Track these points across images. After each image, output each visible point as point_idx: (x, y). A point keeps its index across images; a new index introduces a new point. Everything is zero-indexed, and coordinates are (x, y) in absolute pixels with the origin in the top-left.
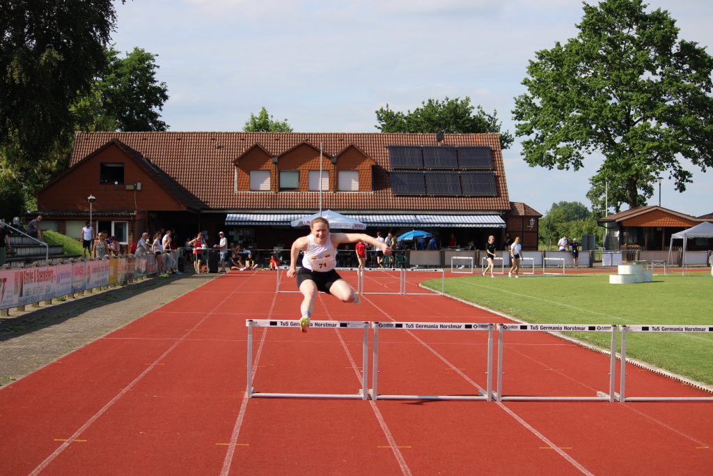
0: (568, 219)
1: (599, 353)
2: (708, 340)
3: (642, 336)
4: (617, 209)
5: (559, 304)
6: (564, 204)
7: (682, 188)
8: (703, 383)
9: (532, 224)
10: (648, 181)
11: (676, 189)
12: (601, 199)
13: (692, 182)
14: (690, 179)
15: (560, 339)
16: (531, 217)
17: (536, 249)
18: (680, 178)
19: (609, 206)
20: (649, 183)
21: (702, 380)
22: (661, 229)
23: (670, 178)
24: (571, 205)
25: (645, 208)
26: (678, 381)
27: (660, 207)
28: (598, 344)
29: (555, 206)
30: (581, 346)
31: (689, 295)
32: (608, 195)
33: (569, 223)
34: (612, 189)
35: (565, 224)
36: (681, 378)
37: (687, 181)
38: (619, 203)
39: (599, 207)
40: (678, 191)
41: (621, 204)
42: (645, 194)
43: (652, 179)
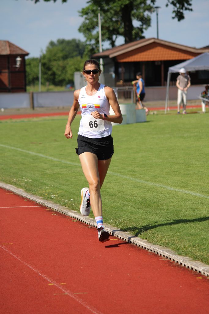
0: (65, 57)
1: (65, 216)
2: (199, 195)
3: (119, 192)
4: (113, 44)
5: (33, 153)
6: (62, 42)
7: (180, 16)
8: (187, 258)
9: (18, 65)
10: (144, 11)
11: (173, 18)
12: (94, 32)
13: (191, 10)
14: (190, 7)
15: (23, 198)
16: (16, 56)
17: (24, 90)
18: (178, 5)
19: (103, 40)
20: (146, 13)
21: (186, 255)
22: (159, 63)
23: (167, 5)
24: (69, 43)
25: (143, 40)
26: (156, 255)
27: (158, 39)
28: (65, 205)
29: (52, 44)
30: (45, 207)
31: (185, 135)
32: (102, 29)
33: (65, 62)
34: (106, 22)
35: (61, 63)
36: (160, 251)
37: (186, 9)
38: (114, 37)
39: (93, 42)
40: (176, 19)
41: (116, 37)
42: (142, 25)
43: (150, 9)
